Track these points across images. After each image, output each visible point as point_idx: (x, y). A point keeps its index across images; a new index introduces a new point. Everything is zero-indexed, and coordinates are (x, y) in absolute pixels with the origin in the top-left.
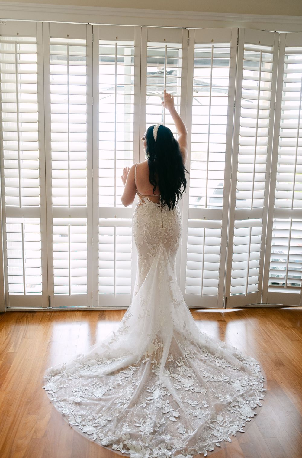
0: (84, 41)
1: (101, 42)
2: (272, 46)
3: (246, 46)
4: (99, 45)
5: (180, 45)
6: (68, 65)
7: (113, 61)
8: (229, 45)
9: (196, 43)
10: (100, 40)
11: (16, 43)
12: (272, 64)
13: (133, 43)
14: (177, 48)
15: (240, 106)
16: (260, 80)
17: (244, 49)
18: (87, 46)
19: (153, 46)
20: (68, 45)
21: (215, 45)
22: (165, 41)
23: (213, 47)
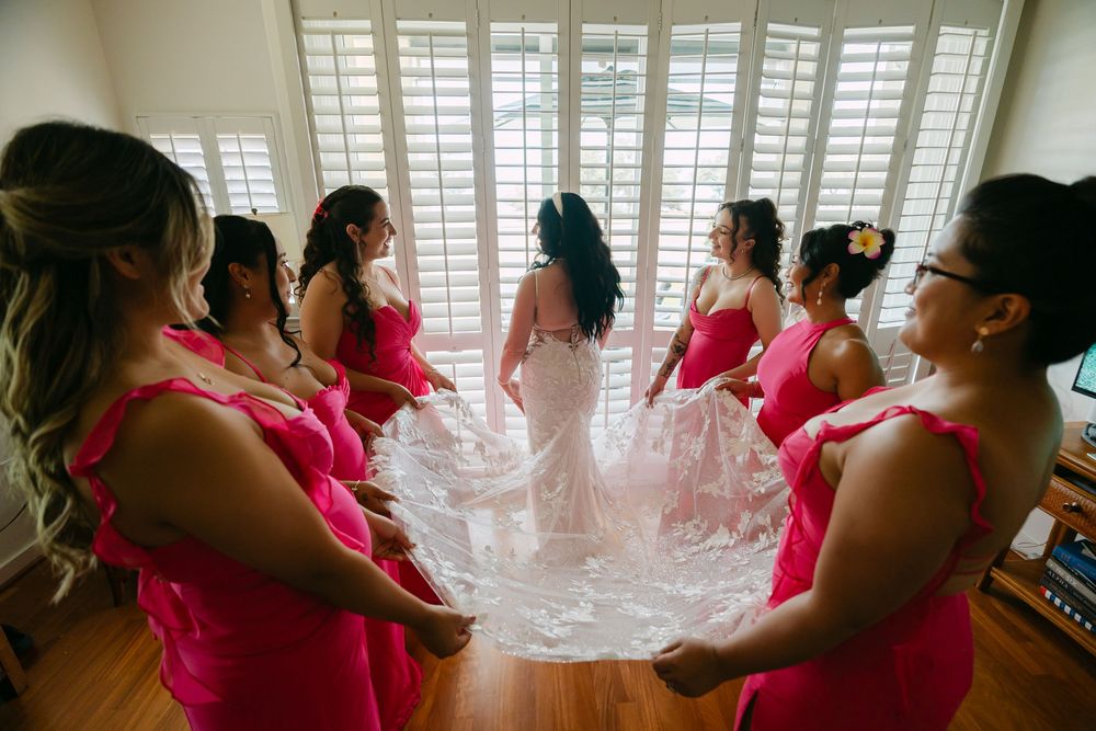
0: (461, 26)
1: (494, 26)
2: (819, 27)
3: (772, 27)
4: (489, 32)
5: (644, 29)
6: (432, 56)
7: (517, 49)
8: (737, 26)
9: (674, 24)
10: (492, 21)
11: (334, 33)
12: (816, 64)
13: (554, 27)
14: (638, 33)
15: (751, 149)
16: (793, 96)
17: (766, 34)
18: (468, 34)
19: (592, 31)
20: (432, 34)
21: (712, 27)
22: (615, 20)
23: (707, 32)
